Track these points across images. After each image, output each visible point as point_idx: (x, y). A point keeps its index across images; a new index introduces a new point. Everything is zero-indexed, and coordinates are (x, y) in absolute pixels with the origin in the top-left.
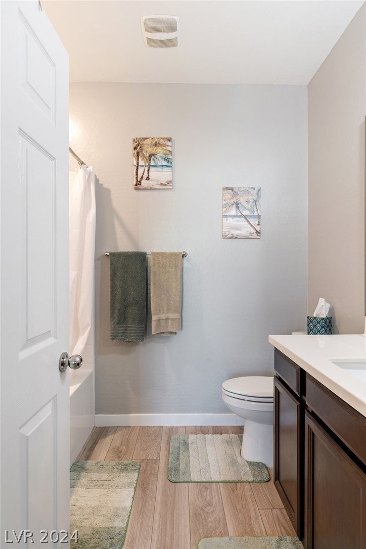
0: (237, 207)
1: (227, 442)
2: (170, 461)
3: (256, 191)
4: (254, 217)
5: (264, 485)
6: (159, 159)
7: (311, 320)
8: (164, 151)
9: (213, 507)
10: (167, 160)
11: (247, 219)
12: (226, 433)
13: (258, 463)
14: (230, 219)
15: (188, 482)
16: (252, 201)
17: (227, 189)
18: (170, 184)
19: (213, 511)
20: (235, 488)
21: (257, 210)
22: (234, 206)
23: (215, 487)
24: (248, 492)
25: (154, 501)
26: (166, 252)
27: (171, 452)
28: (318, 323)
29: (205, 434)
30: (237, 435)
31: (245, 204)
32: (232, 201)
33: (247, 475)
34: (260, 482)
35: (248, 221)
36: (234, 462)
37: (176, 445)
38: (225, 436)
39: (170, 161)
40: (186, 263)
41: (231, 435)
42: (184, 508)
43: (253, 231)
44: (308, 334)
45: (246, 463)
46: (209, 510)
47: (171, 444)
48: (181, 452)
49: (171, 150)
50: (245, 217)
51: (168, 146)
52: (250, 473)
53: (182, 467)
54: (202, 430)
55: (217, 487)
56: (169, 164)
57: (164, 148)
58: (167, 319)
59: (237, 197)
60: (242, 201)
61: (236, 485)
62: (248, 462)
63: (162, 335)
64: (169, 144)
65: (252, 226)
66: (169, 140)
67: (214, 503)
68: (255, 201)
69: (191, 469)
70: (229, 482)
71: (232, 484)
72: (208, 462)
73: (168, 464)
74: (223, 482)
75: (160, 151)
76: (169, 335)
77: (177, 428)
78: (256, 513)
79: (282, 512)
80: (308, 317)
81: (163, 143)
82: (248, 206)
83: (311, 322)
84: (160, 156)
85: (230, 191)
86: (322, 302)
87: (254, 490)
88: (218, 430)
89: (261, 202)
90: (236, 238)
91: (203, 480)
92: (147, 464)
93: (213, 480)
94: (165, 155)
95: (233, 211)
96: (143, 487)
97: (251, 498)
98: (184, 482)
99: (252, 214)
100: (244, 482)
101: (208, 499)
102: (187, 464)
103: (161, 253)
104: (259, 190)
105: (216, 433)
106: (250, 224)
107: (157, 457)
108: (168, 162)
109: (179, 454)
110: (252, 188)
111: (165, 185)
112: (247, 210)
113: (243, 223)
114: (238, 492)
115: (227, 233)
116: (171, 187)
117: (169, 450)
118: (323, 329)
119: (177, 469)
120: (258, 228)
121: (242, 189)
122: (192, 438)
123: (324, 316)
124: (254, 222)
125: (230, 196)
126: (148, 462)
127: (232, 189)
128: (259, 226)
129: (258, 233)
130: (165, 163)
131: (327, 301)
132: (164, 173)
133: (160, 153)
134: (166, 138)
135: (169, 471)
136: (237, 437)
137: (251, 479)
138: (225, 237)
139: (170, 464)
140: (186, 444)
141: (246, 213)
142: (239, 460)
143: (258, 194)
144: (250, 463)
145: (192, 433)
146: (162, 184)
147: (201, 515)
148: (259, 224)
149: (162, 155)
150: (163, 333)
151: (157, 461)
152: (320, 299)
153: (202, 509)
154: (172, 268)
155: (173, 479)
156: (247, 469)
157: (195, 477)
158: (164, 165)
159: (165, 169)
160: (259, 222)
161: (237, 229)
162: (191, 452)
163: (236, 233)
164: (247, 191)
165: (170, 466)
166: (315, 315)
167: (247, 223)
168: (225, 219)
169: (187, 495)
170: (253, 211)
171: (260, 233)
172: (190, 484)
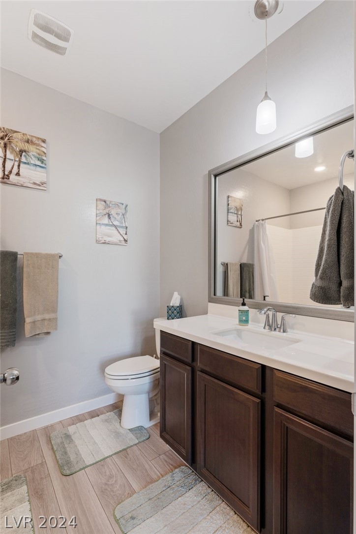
0: (109, 218)
1: (106, 421)
2: (58, 458)
3: (124, 206)
4: (122, 227)
5: (147, 442)
6: (32, 157)
7: (170, 308)
8: (38, 151)
9: (115, 477)
10: (42, 161)
11: (117, 228)
12: (102, 414)
13: (138, 427)
14: (103, 227)
15: (84, 468)
16: (121, 214)
17: (101, 200)
18: (44, 185)
19: (116, 481)
20: (126, 454)
21: (125, 222)
22: (107, 216)
23: (110, 461)
24: (138, 452)
25: (56, 501)
26: (41, 253)
27: (55, 449)
28: (175, 310)
29: (84, 421)
30: (112, 413)
31: (116, 216)
32: (105, 212)
33: (132, 440)
34: (144, 441)
35: (118, 230)
36: (117, 435)
37: (59, 441)
38: (102, 417)
39: (44, 162)
40: (61, 264)
41: (107, 414)
42: (89, 492)
43: (122, 239)
44: (168, 319)
45: (129, 431)
46: (112, 481)
47: (53, 442)
48: (66, 446)
49: (45, 152)
50: (116, 227)
51: (42, 147)
52: (134, 437)
53: (72, 457)
54: (79, 419)
55: (112, 460)
56: (43, 165)
57: (38, 147)
58: (44, 320)
59: (109, 209)
60: (113, 212)
61: (127, 451)
62: (129, 430)
63: (37, 336)
64: (43, 144)
65: (121, 234)
66: (44, 141)
67: (114, 474)
68: (123, 215)
69: (82, 456)
70: (120, 451)
71: (123, 453)
72: (96, 443)
73: (58, 462)
74: (115, 454)
75: (33, 150)
76: (45, 336)
77: (52, 426)
78: (149, 465)
79: (166, 455)
80: (168, 307)
81: (37, 142)
82: (118, 218)
83: (170, 310)
84: (32, 155)
85: (103, 203)
86: (176, 295)
87: (141, 449)
88: (93, 414)
89: (127, 215)
90: (108, 244)
91: (98, 460)
92: (33, 472)
93: (106, 456)
94: (39, 155)
95: (106, 220)
96: (38, 494)
97: (142, 456)
98: (81, 470)
99: (121, 225)
100: (132, 446)
101: (108, 473)
102: (77, 453)
103: (36, 253)
104: (126, 206)
105: (93, 417)
106: (119, 233)
107: (42, 460)
108: (42, 163)
109: (64, 448)
110: (121, 203)
111: (39, 185)
112: (117, 221)
113: (113, 231)
114: (130, 456)
115: (101, 239)
116: (45, 189)
117: (53, 448)
118: (178, 314)
119: (68, 463)
120: (126, 237)
121: (113, 203)
122: (71, 429)
123: (178, 305)
124: (123, 231)
125: (103, 207)
126: (33, 470)
127: (105, 202)
128: (126, 236)
129: (126, 241)
130: (39, 163)
131: (179, 294)
132: (36, 172)
133: (32, 151)
134: (40, 139)
135: (61, 468)
136: (113, 413)
137: (137, 441)
138: (98, 242)
139: (59, 460)
140: (68, 436)
141: (116, 223)
142: (122, 431)
143: (125, 209)
144: (131, 430)
145: (70, 425)
146: (35, 184)
147: (106, 489)
148: (126, 234)
149: (35, 154)
150: (38, 334)
151: (43, 464)
152: (175, 293)
153: (106, 484)
154: (48, 269)
155: (68, 472)
156: (131, 435)
157: (89, 460)
158: (37, 164)
159: (39, 169)
160: (126, 232)
161: (109, 236)
162: (77, 442)
163: (108, 239)
164: (117, 205)
165: (60, 462)
166: (171, 305)
167: (117, 232)
168: (98, 226)
169: (87, 481)
170: (122, 223)
171: (127, 241)
172: (86, 469)
